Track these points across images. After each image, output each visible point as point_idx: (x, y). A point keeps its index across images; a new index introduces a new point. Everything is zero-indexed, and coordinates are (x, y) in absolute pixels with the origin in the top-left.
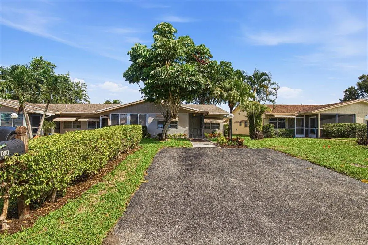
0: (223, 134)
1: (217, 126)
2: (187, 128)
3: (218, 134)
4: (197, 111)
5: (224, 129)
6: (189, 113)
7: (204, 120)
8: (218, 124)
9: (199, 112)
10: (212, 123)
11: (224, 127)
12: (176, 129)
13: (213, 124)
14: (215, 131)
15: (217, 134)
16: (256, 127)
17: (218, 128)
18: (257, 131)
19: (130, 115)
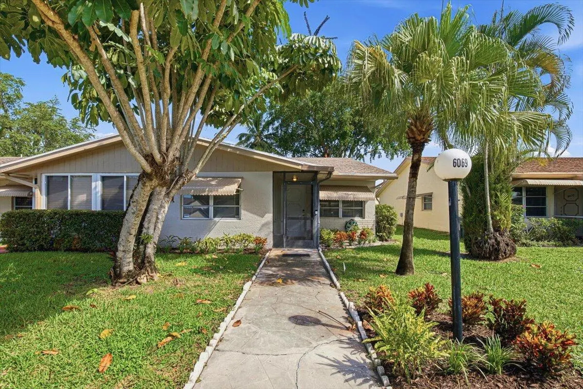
0: (374, 232)
1: (358, 208)
2: (269, 217)
3: (362, 234)
4: (299, 164)
5: (377, 217)
6: (274, 172)
7: (320, 192)
8: (361, 204)
9: (305, 169)
10: (344, 202)
11: (376, 213)
12: (234, 220)
13: (346, 203)
14: (352, 222)
15: (359, 232)
16: (493, 217)
17: (361, 214)
18: (497, 229)
19: (99, 178)
